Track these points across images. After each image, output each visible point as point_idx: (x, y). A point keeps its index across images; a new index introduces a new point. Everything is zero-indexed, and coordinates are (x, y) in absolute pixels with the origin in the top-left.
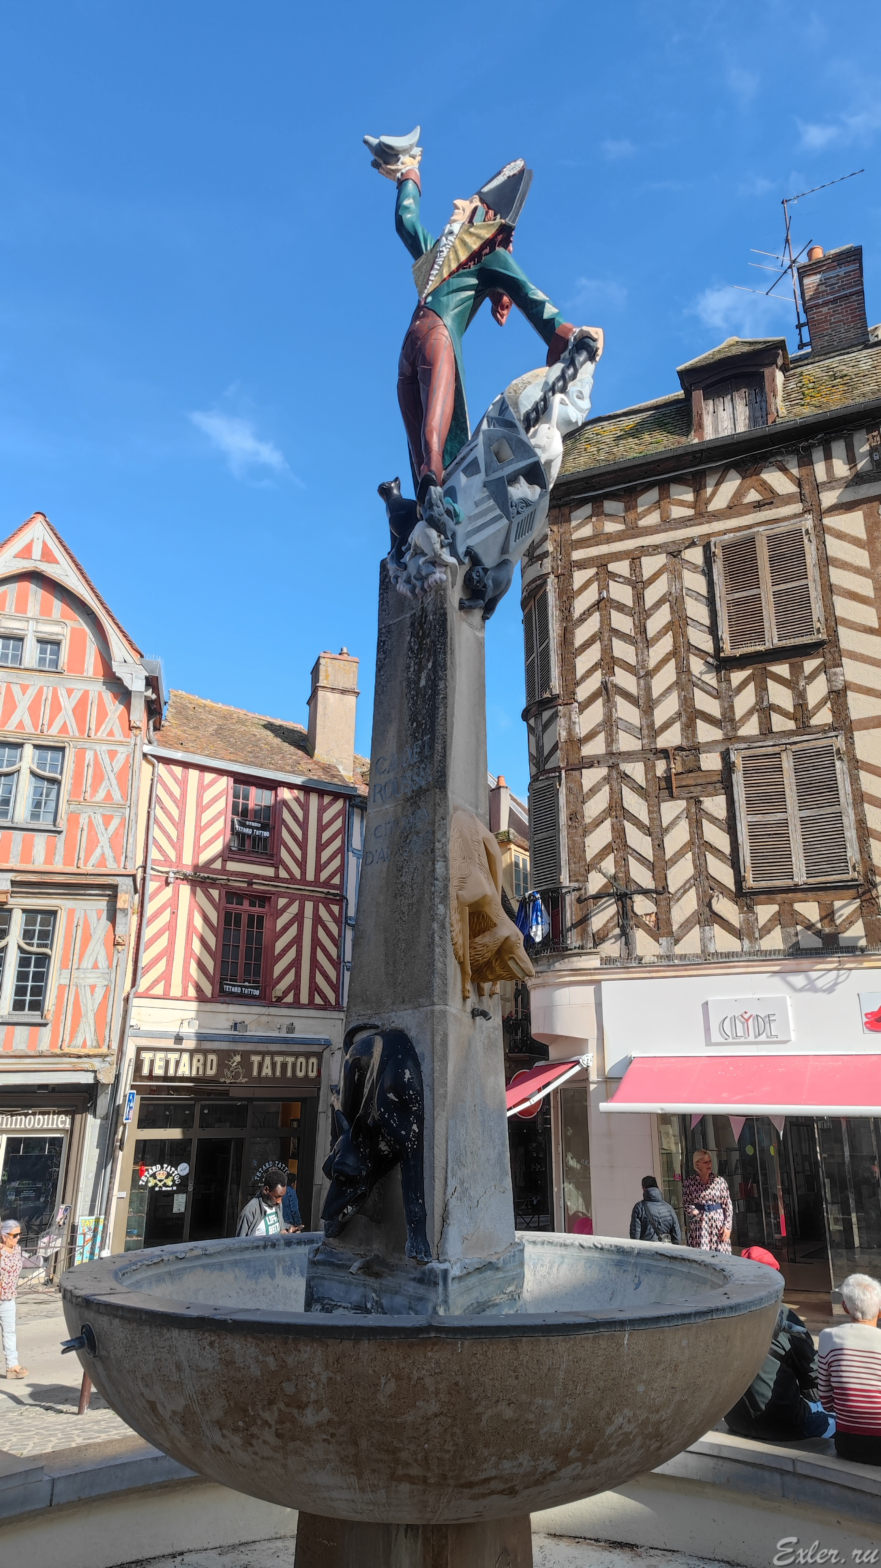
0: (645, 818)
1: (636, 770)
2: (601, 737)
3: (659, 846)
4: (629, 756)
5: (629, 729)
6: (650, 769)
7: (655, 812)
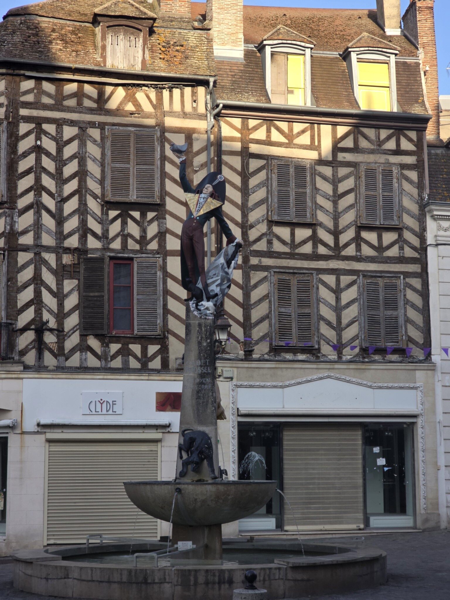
0: (54, 287)
1: (51, 258)
2: (31, 234)
3: (61, 305)
4: (48, 249)
5: (49, 232)
6: (59, 259)
7: (60, 284)
